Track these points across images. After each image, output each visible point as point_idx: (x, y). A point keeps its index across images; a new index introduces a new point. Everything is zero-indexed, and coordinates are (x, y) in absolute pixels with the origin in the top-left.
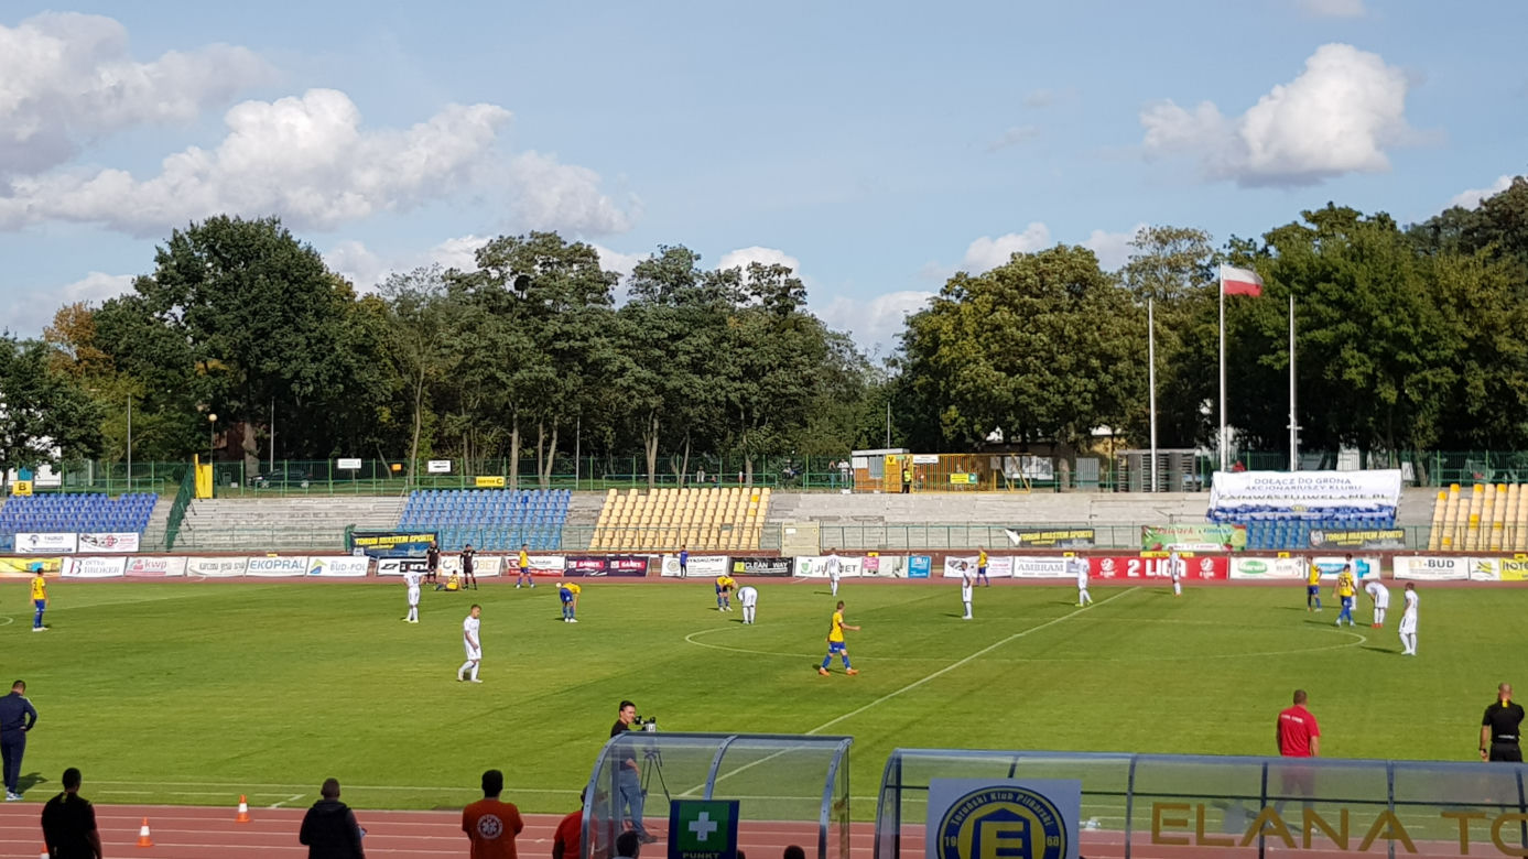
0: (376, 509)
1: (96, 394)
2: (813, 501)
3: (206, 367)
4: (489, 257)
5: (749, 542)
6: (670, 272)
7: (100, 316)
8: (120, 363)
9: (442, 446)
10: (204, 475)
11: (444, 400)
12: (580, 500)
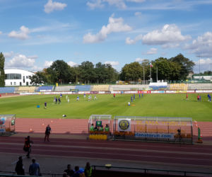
0: (73, 87)
1: (47, 77)
2: (113, 86)
3: (57, 73)
4: (82, 64)
5: (107, 90)
6: (99, 65)
7: (48, 69)
8: (49, 73)
9: (79, 81)
10: (57, 84)
11: (79, 76)
12: (92, 86)
